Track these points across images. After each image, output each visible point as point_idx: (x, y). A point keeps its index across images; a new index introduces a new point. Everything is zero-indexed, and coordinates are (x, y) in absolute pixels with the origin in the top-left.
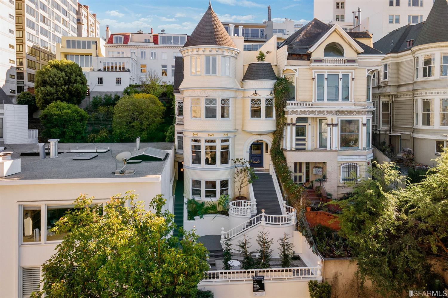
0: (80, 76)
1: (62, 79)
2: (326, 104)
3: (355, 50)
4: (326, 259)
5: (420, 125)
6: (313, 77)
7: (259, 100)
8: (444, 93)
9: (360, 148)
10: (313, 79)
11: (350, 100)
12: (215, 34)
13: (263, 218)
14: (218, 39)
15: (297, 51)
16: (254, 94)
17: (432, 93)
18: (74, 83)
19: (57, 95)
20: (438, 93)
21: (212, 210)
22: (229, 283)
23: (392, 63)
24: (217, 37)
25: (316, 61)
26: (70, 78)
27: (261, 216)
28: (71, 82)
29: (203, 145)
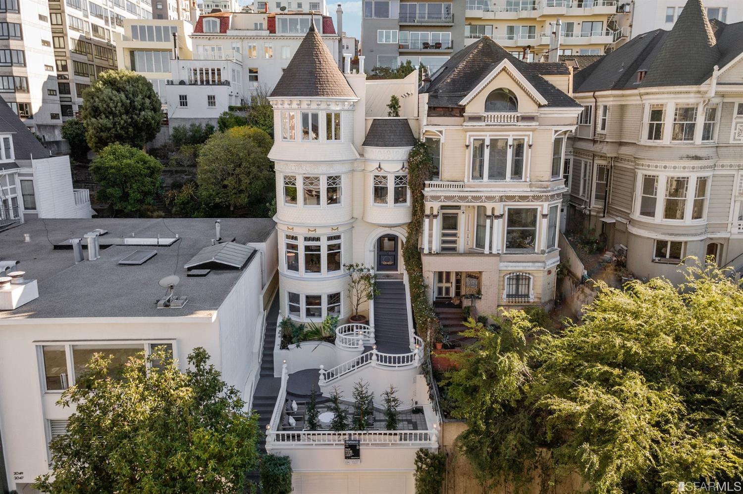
0: (149, 97)
1: (119, 104)
2: (486, 186)
3: (534, 101)
4: (446, 421)
5: (636, 215)
6: (467, 144)
7: (385, 177)
8: (675, 168)
9: (536, 251)
10: (467, 146)
11: (523, 179)
12: (317, 76)
13: (374, 357)
14: (320, 84)
15: (444, 103)
16: (377, 169)
17: (656, 167)
18: (140, 110)
19: (116, 130)
20: (665, 167)
21: (315, 335)
22: (314, 447)
23: (613, 106)
24: (320, 82)
25: (472, 119)
26: (132, 102)
27: (371, 355)
28: (134, 108)
29: (301, 244)
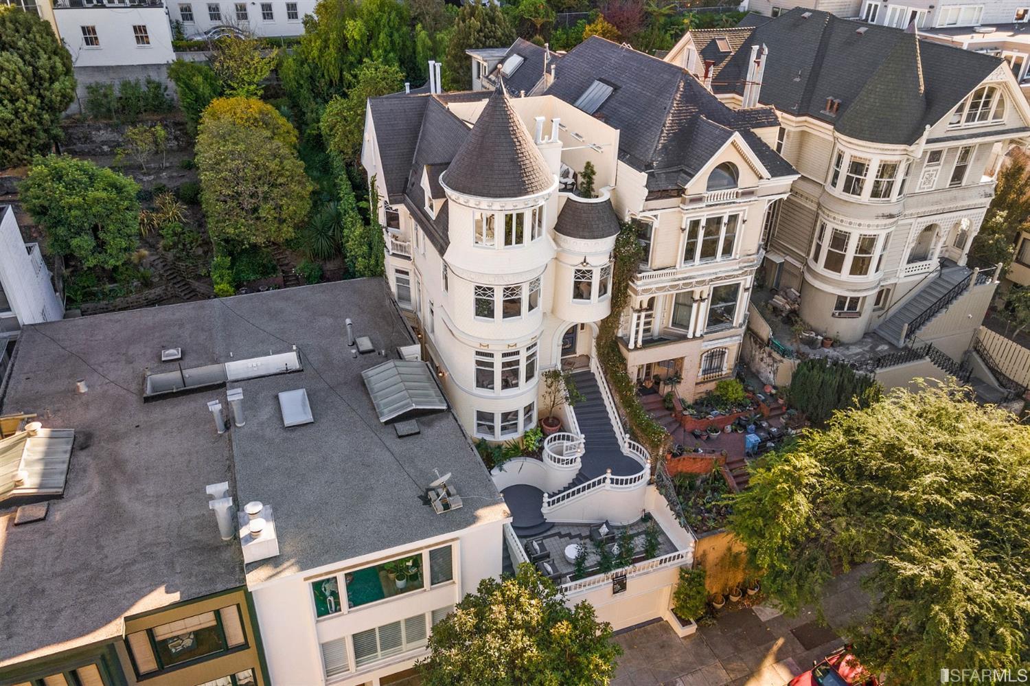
1: (19, 77)
2: (698, 270)
3: (756, 174)
4: (699, 536)
5: (820, 267)
6: (683, 227)
7: (589, 271)
8: (869, 226)
9: (734, 325)
10: (683, 230)
11: (733, 257)
12: (521, 166)
13: (608, 481)
15: (663, 185)
16: (582, 263)
17: (850, 223)
20: (860, 225)
22: (585, 592)
23: (794, 132)
25: (693, 201)
27: (605, 478)
29: (498, 362)
